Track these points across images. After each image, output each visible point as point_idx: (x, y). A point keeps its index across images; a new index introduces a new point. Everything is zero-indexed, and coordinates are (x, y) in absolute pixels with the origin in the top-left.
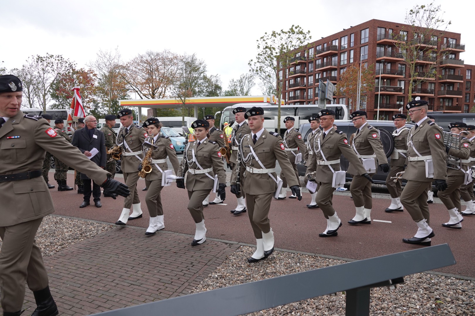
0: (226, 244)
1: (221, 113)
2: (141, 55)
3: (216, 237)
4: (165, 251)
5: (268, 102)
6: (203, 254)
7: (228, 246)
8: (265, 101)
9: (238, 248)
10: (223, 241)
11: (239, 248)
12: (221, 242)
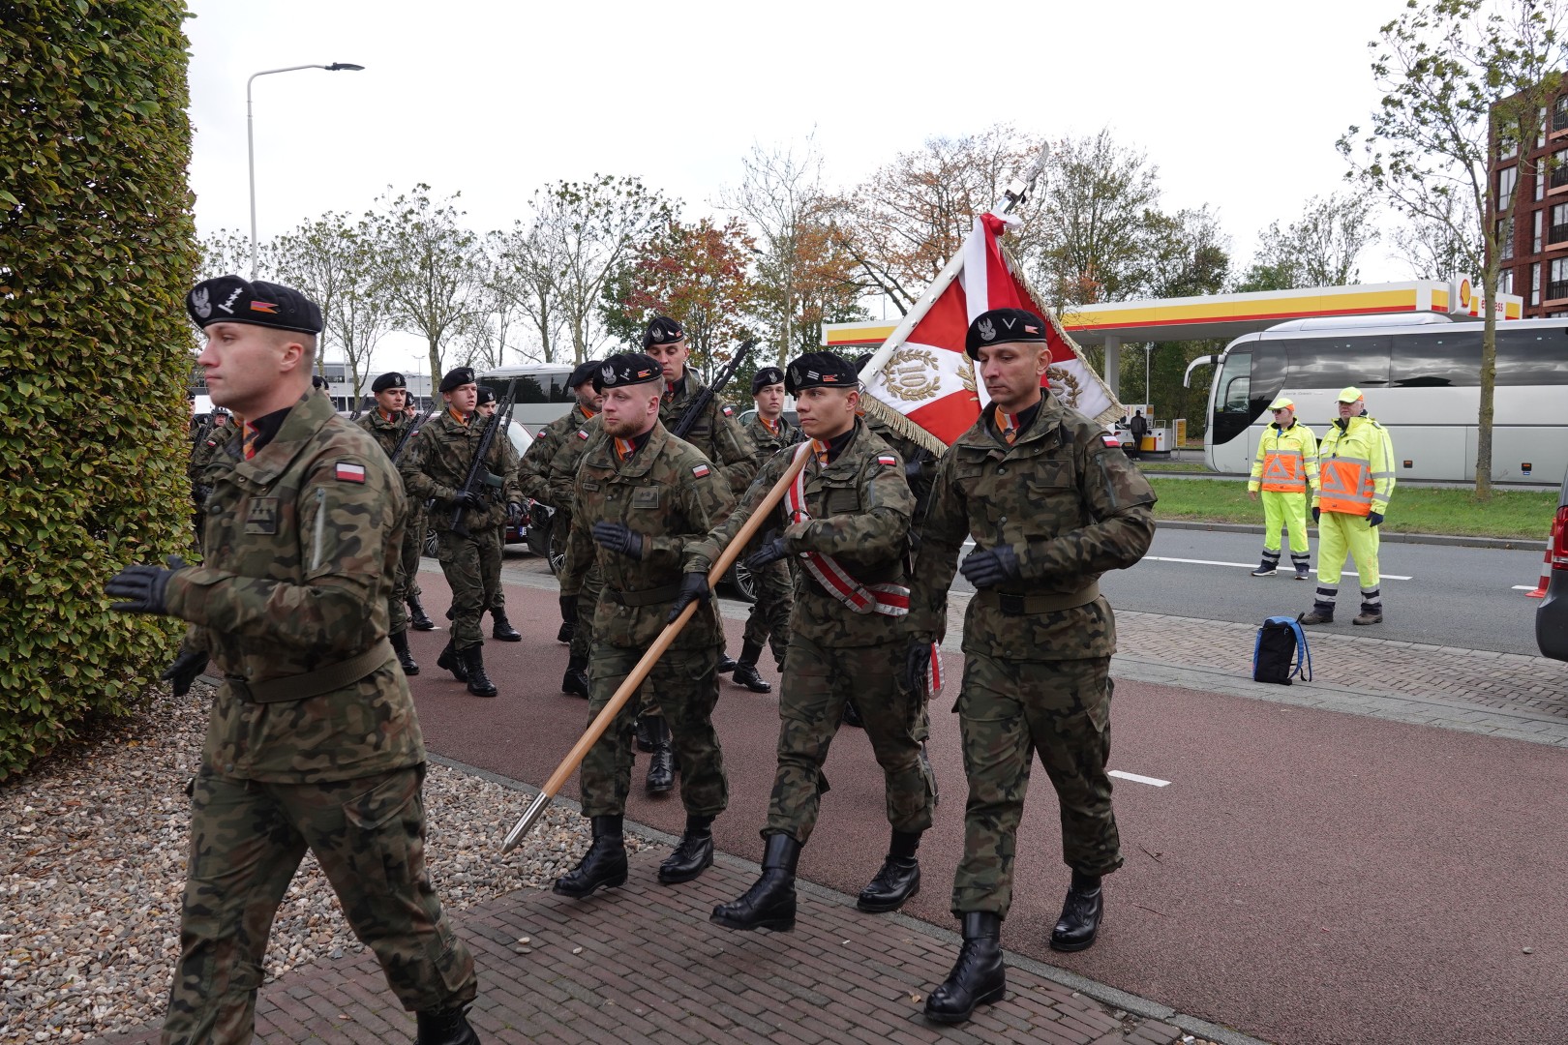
0: (1111, 1008)
1: (1215, 361)
2: (907, 153)
4: (805, 1006)
5: (1435, 309)
7: (1118, 1024)
8: (1424, 302)
10: (1098, 989)
12: (1085, 994)
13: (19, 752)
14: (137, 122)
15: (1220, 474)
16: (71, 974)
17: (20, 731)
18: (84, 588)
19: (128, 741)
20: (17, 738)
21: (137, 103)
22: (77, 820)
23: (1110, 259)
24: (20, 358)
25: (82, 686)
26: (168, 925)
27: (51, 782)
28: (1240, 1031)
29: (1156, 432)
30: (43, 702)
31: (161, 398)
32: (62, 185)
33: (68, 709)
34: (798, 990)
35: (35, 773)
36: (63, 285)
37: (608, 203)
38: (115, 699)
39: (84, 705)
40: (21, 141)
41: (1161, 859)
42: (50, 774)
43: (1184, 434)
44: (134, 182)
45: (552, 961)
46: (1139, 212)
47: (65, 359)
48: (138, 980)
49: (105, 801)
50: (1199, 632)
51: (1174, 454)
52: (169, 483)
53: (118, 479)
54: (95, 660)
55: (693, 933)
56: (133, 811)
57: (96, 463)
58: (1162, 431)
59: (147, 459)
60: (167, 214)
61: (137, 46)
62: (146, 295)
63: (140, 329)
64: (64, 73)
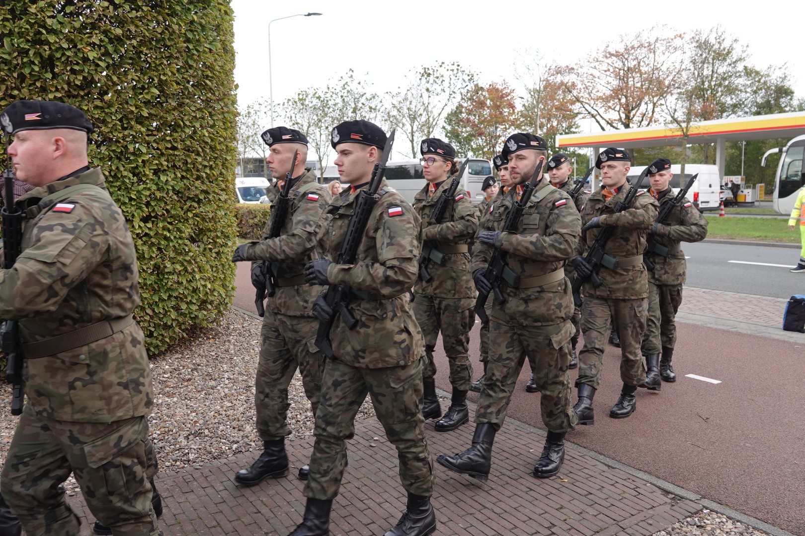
0: (666, 492)
1: (781, 151)
3: (646, 469)
4: (507, 479)
6: (589, 509)
7: (669, 501)
9: (692, 515)
10: (661, 483)
11: (696, 513)
12: (654, 485)
13: (163, 341)
14: (210, 52)
15: (782, 215)
16: (181, 439)
17: (163, 332)
18: (189, 269)
19: (210, 339)
20: (162, 335)
21: (210, 43)
22: (187, 373)
23: (722, 95)
24: (162, 165)
25: (190, 313)
26: (221, 421)
27: (177, 356)
28: (736, 510)
29: (746, 191)
30: (173, 320)
31: (222, 181)
32: (178, 84)
33: (183, 324)
34: (504, 471)
35: (171, 351)
36: (179, 130)
37: (442, 76)
38: (203, 320)
39: (190, 322)
40: (160, 65)
41: (708, 420)
42: (177, 352)
43: (763, 192)
44: (210, 80)
45: (388, 449)
46: (740, 67)
47: (180, 164)
48: (208, 444)
49: (199, 365)
50: (756, 303)
51: (756, 204)
52: (226, 221)
53: (203, 219)
54: (194, 301)
55: (457, 441)
56: (210, 370)
57: (194, 212)
58: (750, 190)
59: (217, 210)
60: (224, 95)
61: (210, 16)
62: (215, 133)
63: (213, 149)
64: (177, 32)
